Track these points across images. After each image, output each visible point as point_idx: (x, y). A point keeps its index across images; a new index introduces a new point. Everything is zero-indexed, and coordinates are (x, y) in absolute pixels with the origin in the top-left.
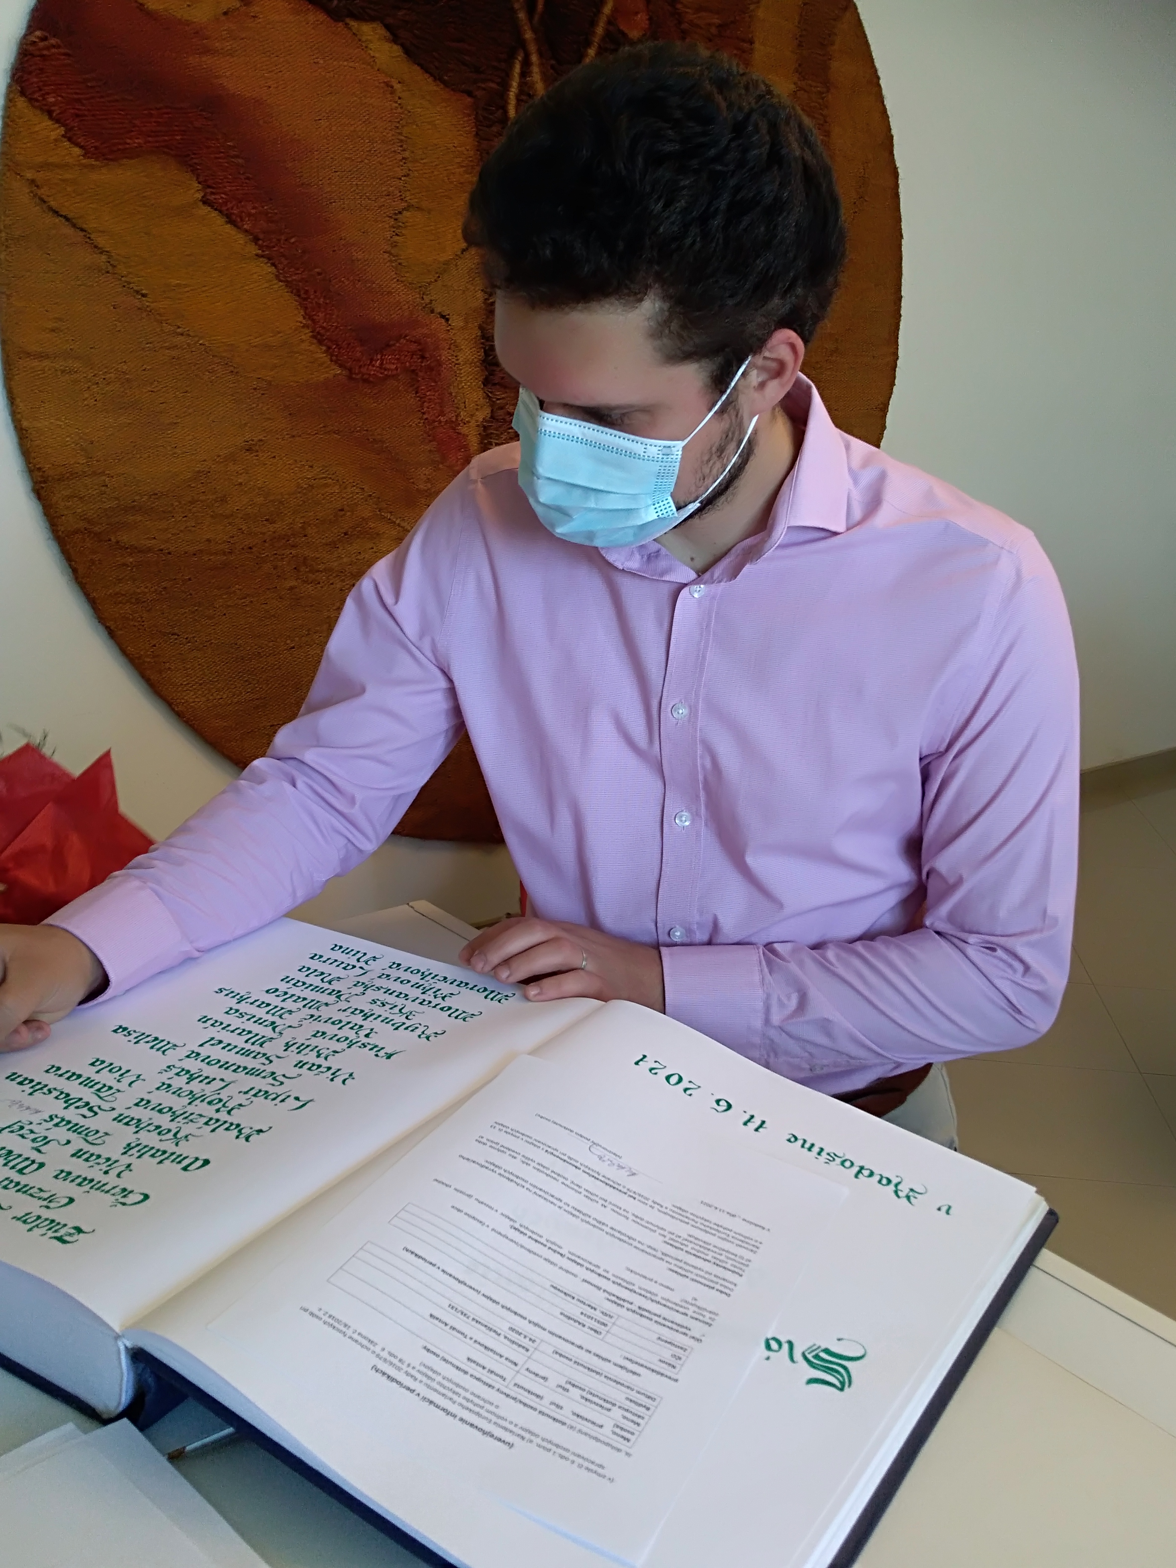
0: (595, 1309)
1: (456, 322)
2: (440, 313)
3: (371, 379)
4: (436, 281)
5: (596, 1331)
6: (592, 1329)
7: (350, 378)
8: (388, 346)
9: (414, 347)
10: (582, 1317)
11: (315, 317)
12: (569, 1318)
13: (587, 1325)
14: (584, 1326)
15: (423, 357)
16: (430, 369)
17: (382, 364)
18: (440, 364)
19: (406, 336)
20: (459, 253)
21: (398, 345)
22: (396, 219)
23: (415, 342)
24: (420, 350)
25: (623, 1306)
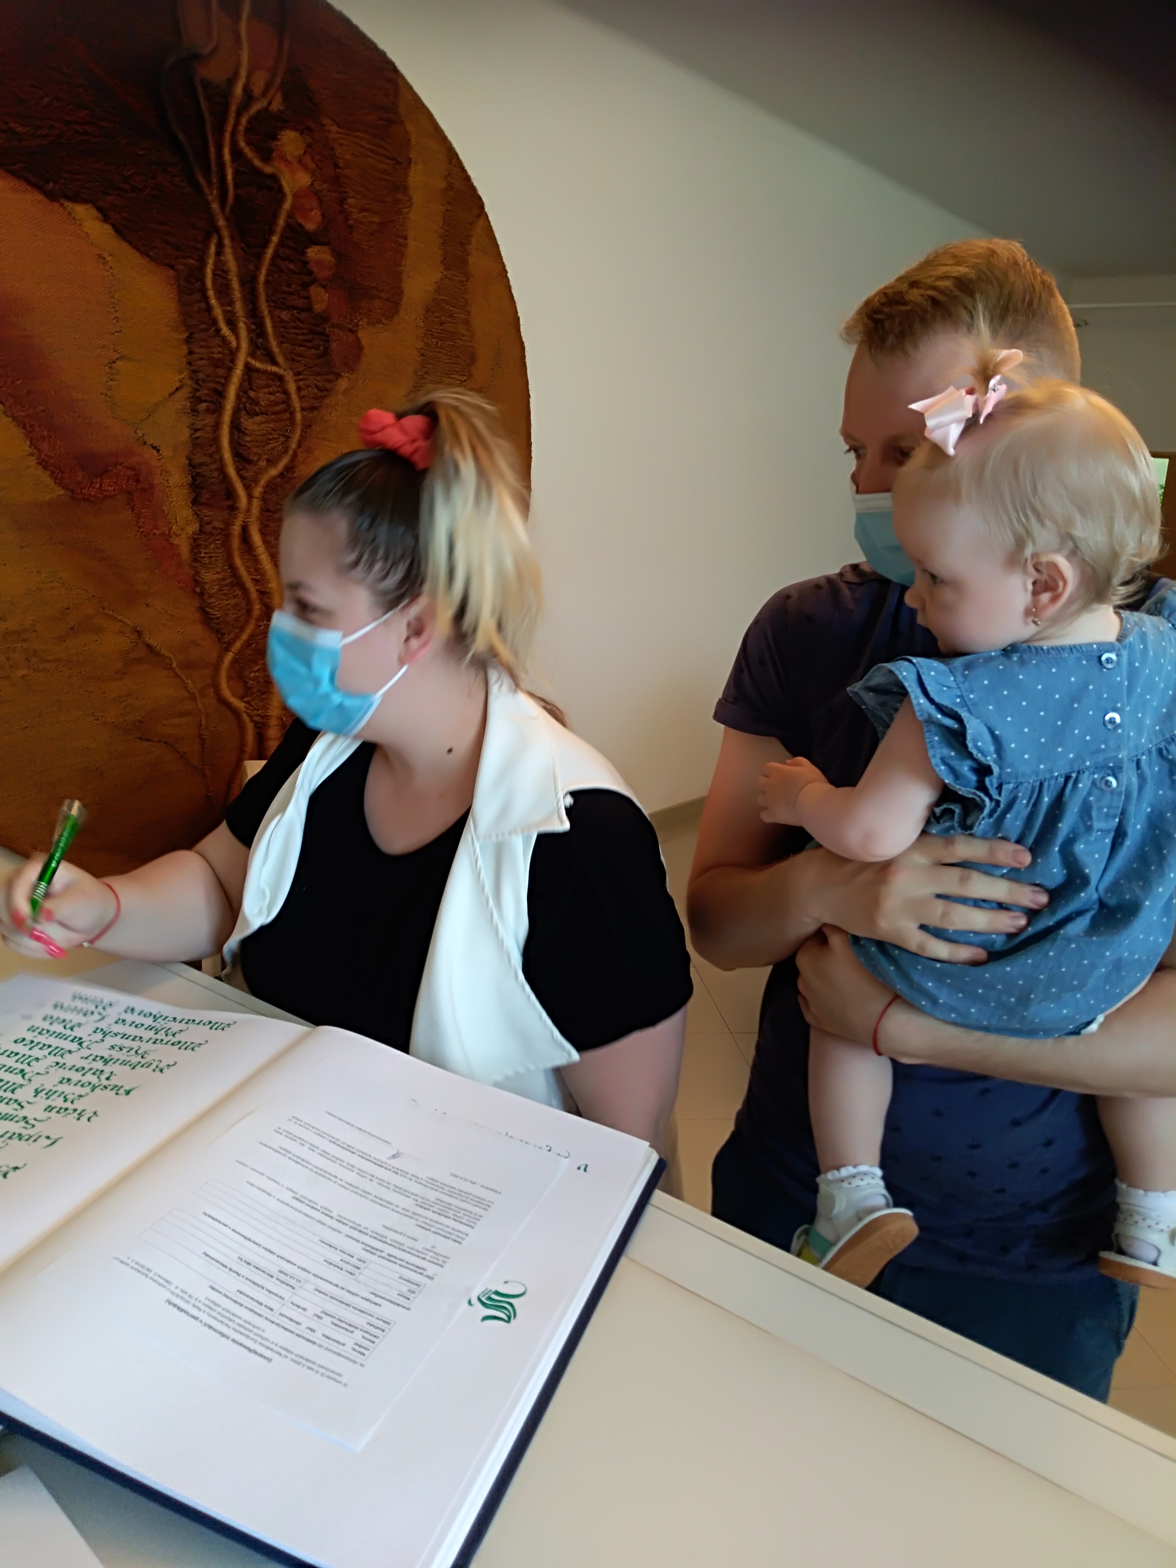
0: (352, 1257)
1: (166, 452)
2: (151, 445)
3: (92, 499)
4: (147, 418)
5: (351, 1273)
6: (348, 1272)
7: (73, 498)
8: (106, 471)
9: (129, 472)
10: (342, 1263)
11: (40, 447)
12: (331, 1264)
13: (344, 1268)
14: (342, 1269)
15: (138, 481)
16: (144, 490)
17: (101, 486)
18: (152, 486)
19: (122, 464)
20: (167, 396)
21: (115, 470)
22: (110, 367)
23: (130, 468)
24: (134, 475)
25: (375, 1254)
